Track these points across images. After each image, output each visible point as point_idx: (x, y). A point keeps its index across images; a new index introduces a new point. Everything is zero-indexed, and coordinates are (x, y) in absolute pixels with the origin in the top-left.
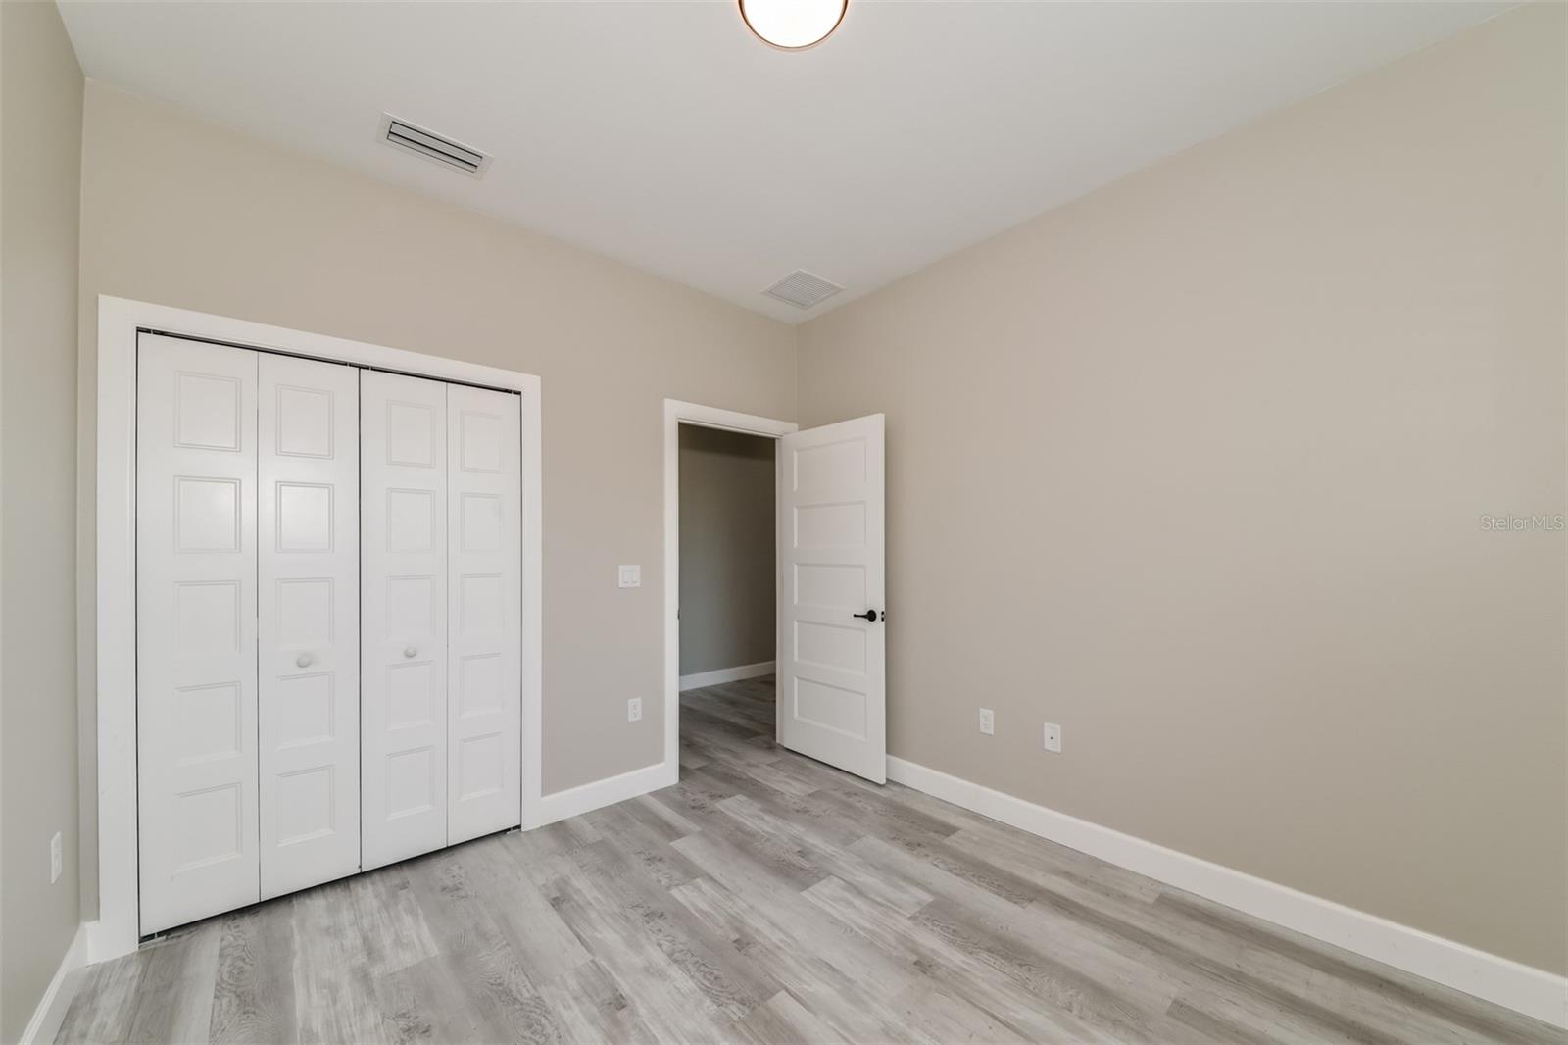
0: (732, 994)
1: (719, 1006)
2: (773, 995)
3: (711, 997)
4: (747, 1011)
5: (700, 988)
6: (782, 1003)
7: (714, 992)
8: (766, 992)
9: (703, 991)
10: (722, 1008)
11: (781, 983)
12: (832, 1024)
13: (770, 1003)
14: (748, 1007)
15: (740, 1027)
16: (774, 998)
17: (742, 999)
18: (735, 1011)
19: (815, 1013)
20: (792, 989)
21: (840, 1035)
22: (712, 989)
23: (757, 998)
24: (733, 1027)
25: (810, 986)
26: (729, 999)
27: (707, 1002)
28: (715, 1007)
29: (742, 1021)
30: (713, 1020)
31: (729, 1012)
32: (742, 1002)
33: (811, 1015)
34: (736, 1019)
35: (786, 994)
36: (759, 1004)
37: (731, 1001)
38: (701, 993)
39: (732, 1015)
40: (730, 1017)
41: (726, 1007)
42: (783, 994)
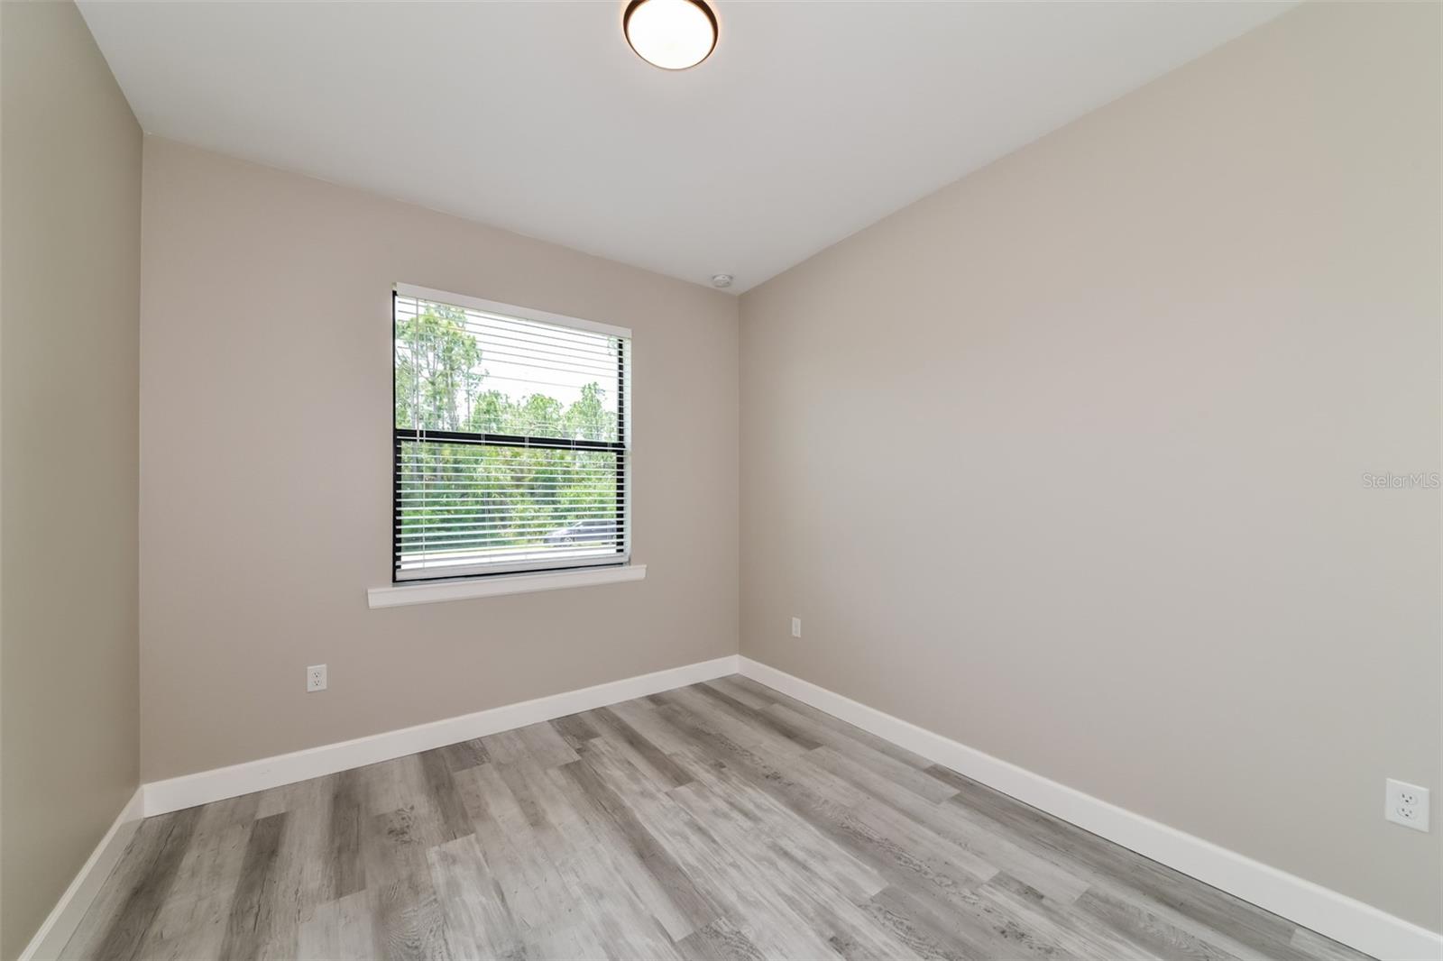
0: (727, 943)
1: (739, 932)
2: (686, 938)
3: (748, 942)
4: (713, 925)
5: (761, 954)
6: (678, 928)
7: (745, 948)
8: (694, 942)
9: (758, 950)
10: (736, 929)
11: (675, 949)
12: (642, 907)
13: (691, 931)
14: (711, 928)
15: (720, 911)
16: (686, 935)
17: (717, 937)
18: (725, 926)
19: (652, 917)
20: (666, 942)
21: (638, 897)
22: (748, 951)
23: (704, 936)
24: (726, 911)
25: (647, 945)
26: (730, 938)
27: (751, 937)
28: (743, 932)
29: (719, 916)
30: (743, 919)
31: (731, 926)
32: (717, 934)
33: (656, 916)
34: (724, 919)
35: (673, 937)
36: (701, 929)
37: (728, 936)
38: (758, 948)
39: (727, 922)
40: (730, 921)
41: (733, 930)
42: (677, 938)
